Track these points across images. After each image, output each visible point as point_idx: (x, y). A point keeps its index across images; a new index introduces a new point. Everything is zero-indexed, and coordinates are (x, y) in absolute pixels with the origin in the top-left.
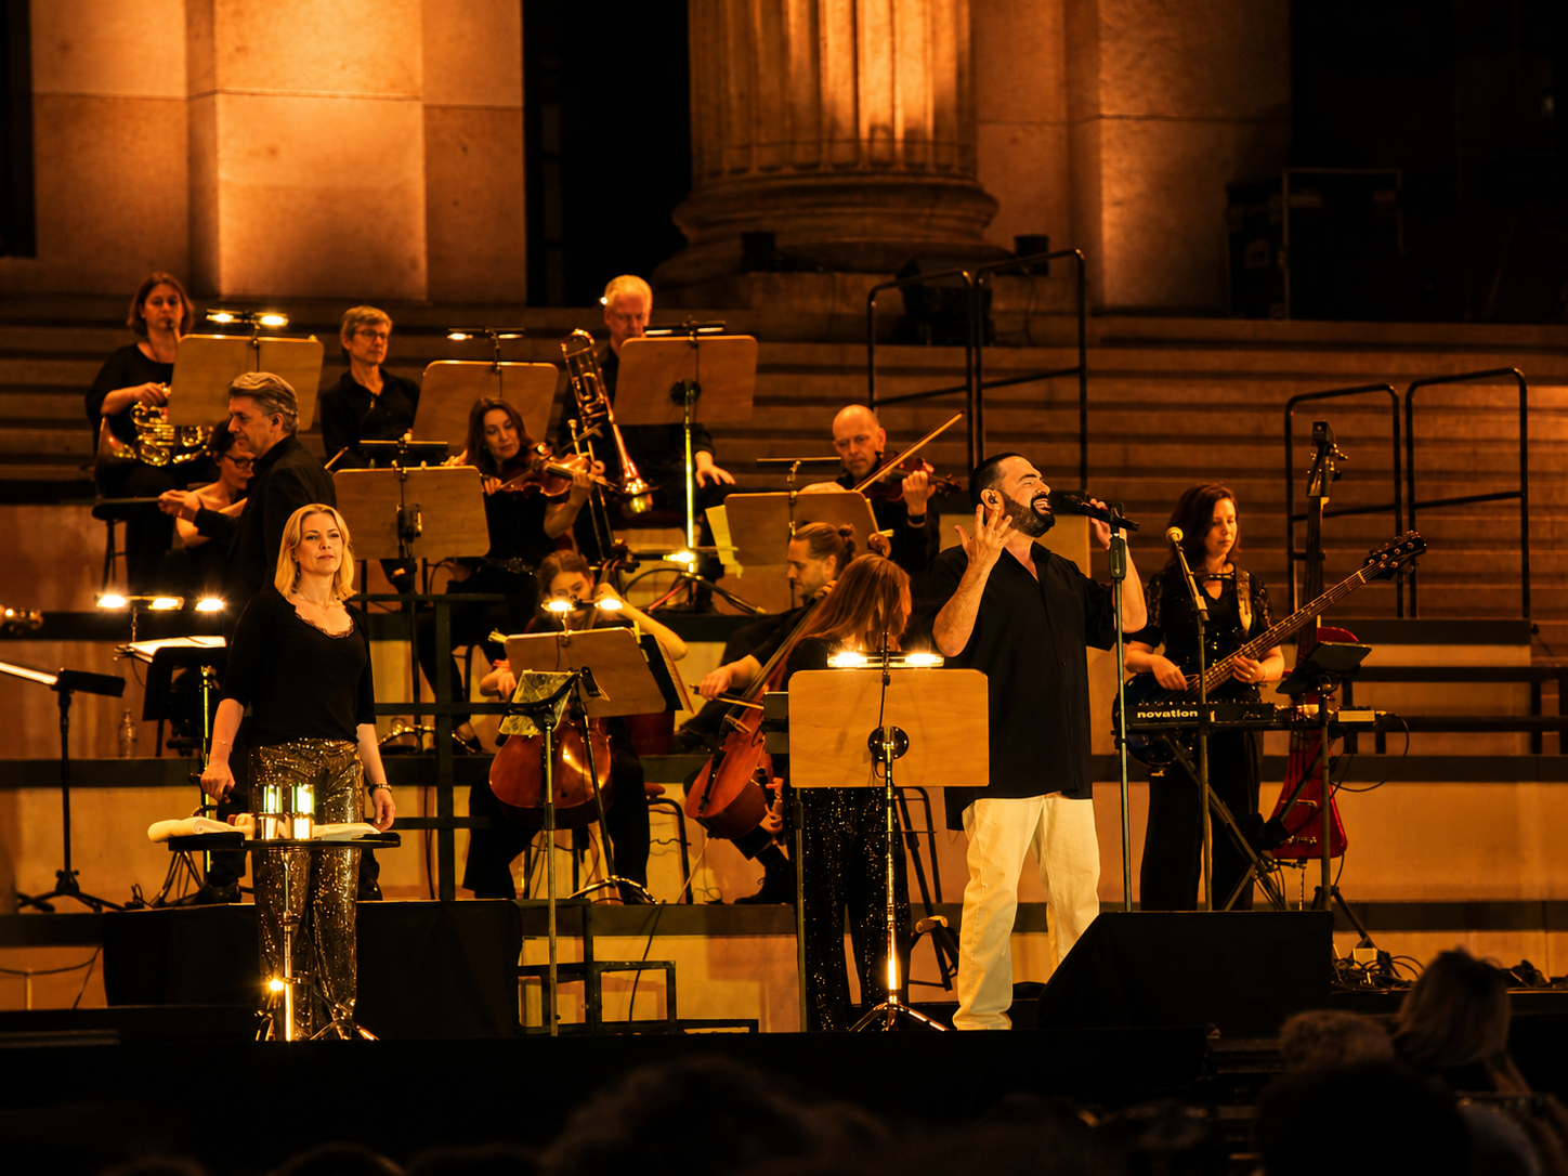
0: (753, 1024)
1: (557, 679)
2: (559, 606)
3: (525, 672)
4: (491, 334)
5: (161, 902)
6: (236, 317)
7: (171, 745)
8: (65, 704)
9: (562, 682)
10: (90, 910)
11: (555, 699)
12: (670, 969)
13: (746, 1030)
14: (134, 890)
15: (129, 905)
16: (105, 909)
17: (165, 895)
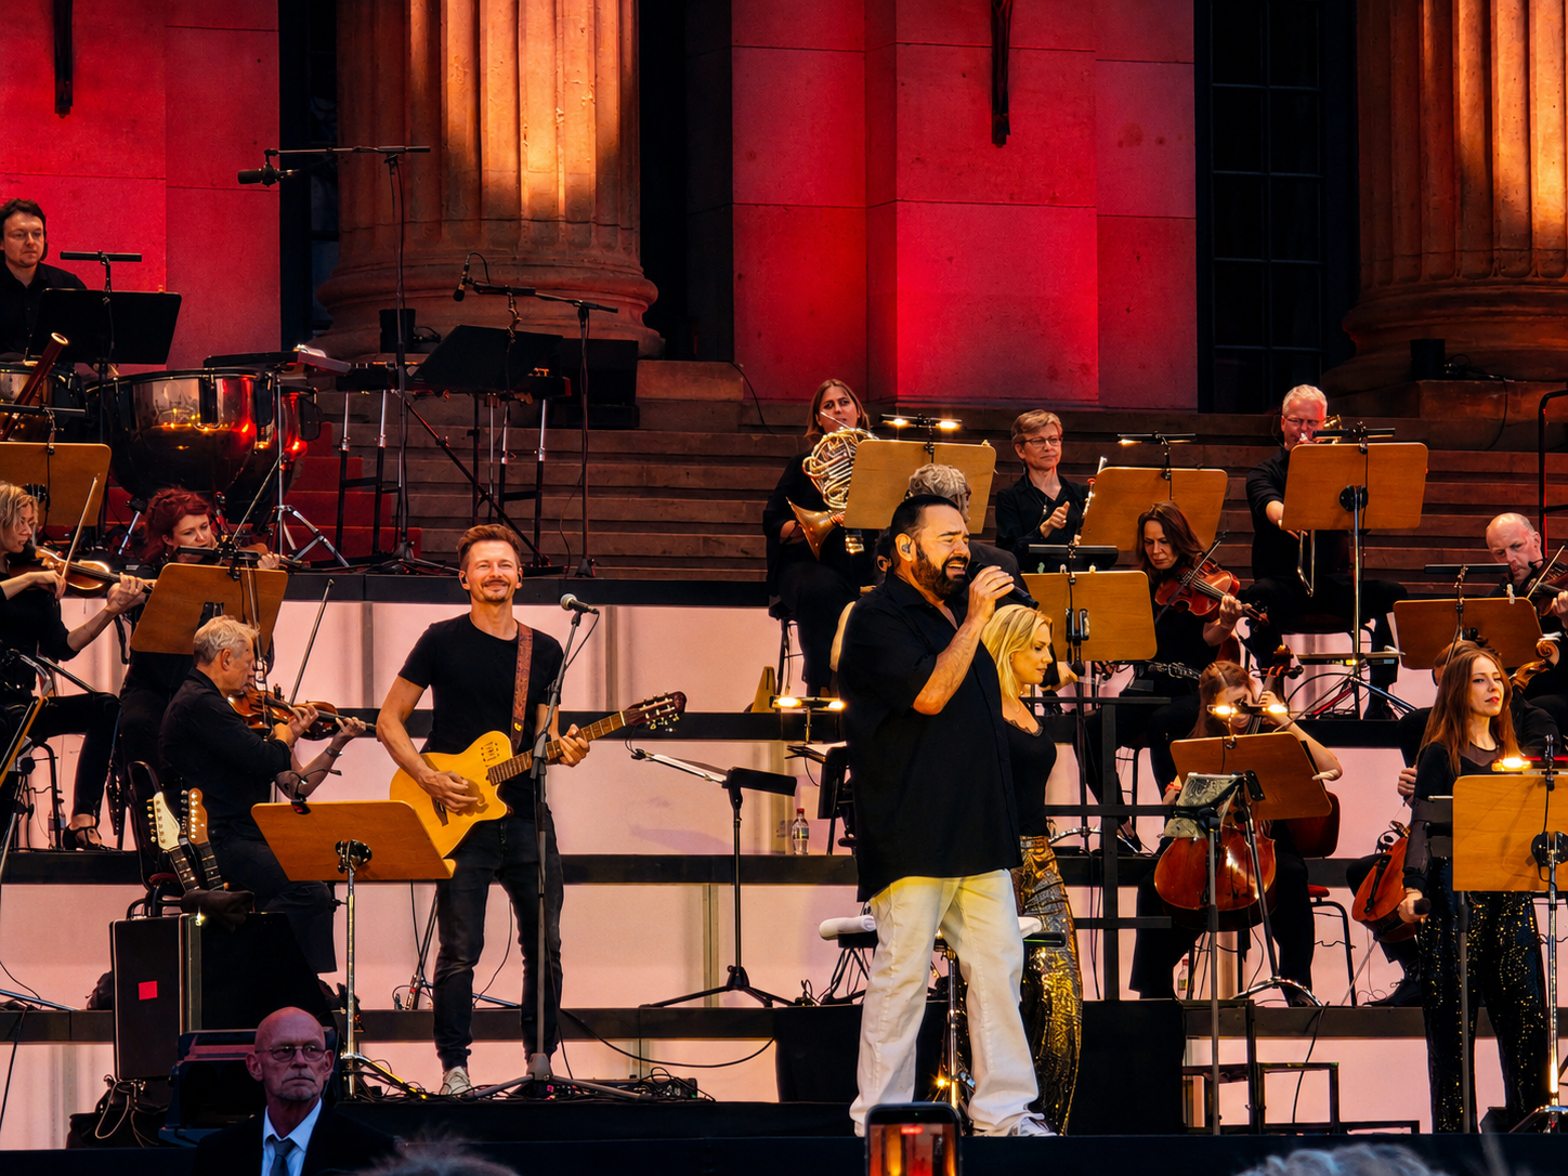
0: (1415, 1125)
1: (1223, 781)
2: (1224, 710)
3: (1190, 774)
4: (1160, 440)
5: (829, 999)
6: (911, 421)
7: (843, 843)
8: (737, 801)
9: (1226, 785)
10: (760, 1005)
11: (1218, 802)
12: (1333, 1069)
13: (1408, 1130)
14: (804, 986)
15: (798, 1001)
16: (776, 1005)
17: (833, 992)
